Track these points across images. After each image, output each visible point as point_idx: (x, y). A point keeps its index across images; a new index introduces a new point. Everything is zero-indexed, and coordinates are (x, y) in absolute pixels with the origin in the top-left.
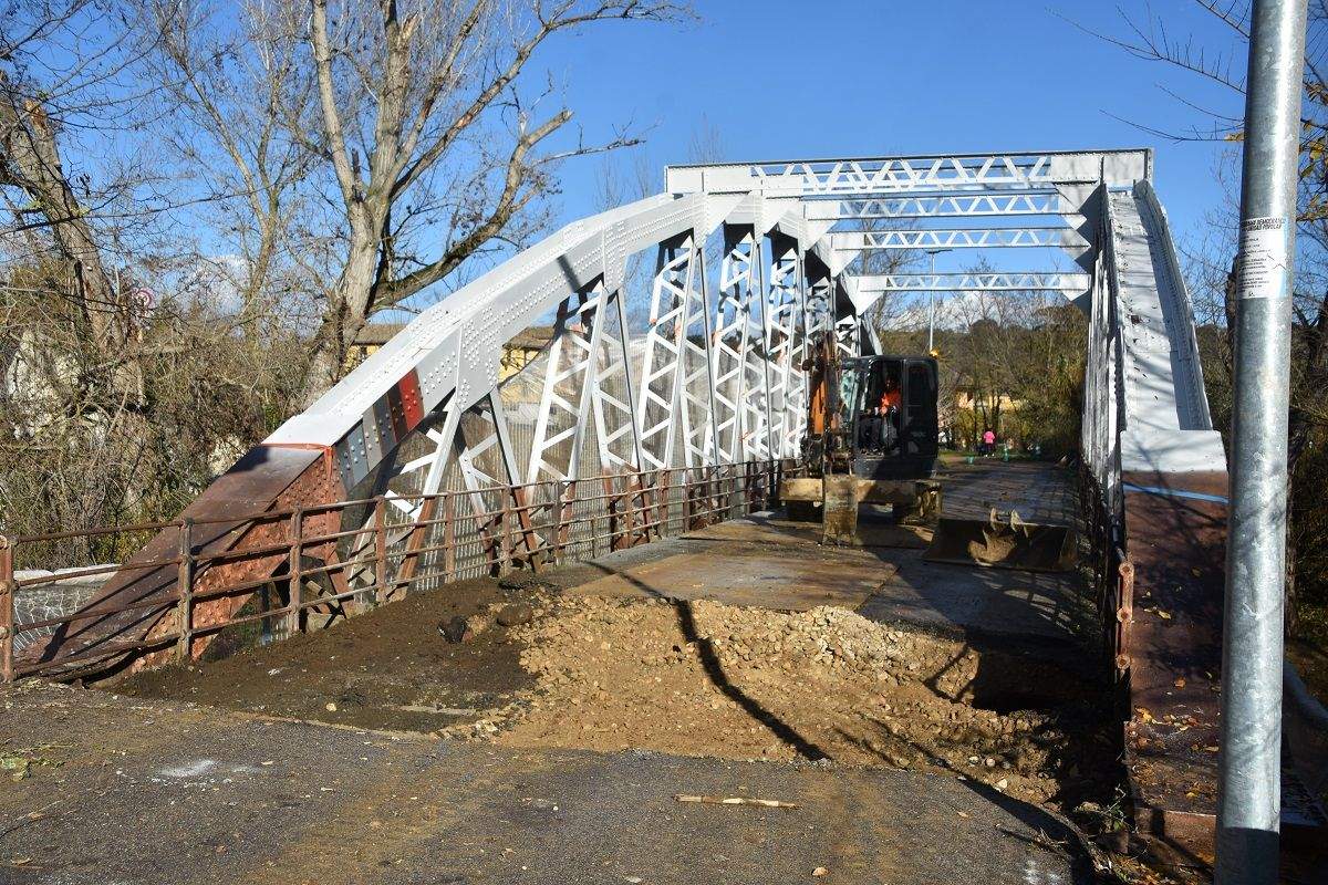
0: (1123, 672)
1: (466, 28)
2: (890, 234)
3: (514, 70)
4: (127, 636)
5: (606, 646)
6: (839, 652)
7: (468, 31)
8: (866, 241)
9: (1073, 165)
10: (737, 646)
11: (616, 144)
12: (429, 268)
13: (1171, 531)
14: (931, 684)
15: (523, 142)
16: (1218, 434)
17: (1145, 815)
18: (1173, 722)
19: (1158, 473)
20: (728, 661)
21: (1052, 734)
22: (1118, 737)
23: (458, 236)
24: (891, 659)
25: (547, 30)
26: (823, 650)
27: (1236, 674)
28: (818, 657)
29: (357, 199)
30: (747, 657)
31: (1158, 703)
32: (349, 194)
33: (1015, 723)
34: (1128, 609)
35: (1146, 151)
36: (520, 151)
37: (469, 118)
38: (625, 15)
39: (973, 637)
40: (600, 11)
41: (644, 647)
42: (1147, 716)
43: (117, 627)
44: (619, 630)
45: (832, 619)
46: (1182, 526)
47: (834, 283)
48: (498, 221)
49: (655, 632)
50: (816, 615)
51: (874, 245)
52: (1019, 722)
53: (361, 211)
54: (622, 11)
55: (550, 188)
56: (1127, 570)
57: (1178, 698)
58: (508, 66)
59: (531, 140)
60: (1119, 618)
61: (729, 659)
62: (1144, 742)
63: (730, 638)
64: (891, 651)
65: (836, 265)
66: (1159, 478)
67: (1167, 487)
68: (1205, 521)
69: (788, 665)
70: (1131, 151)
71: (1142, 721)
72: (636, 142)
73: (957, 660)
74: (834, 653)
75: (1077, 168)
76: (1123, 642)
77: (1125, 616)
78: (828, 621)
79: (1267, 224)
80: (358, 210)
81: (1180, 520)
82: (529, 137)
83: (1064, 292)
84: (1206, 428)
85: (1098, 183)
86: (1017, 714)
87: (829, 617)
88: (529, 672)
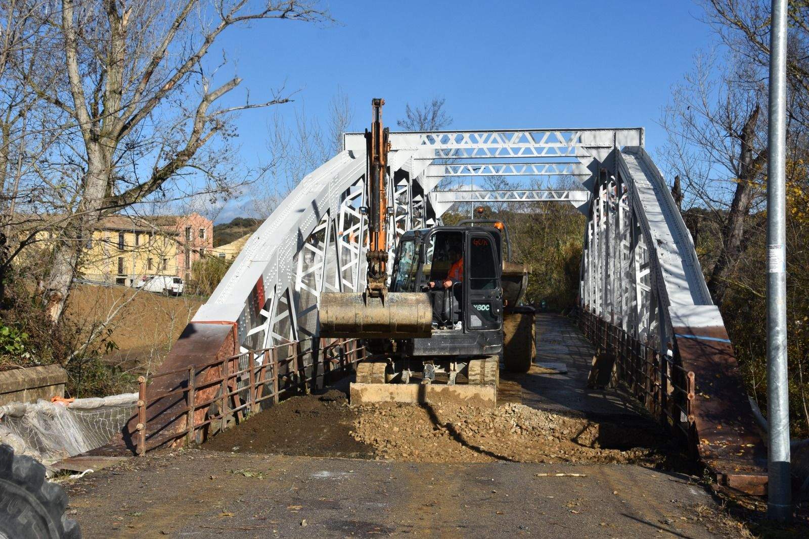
0: (692, 423)
1: (177, 24)
2: (462, 167)
3: (204, 50)
4: (168, 431)
5: (396, 429)
6: (524, 427)
7: (178, 26)
8: (447, 171)
9: (595, 137)
10: (470, 426)
11: (273, 102)
12: (141, 187)
13: (699, 356)
14: (574, 440)
15: (206, 99)
16: (716, 307)
17: (719, 477)
18: (719, 444)
19: (688, 328)
20: (467, 435)
21: (657, 456)
22: (696, 452)
23: (162, 164)
24: (553, 429)
25: (227, 23)
26: (514, 426)
27: (773, 406)
28: (513, 430)
29: (95, 139)
30: (477, 431)
31: (710, 435)
32: (88, 136)
33: (635, 453)
34: (692, 393)
35: (640, 130)
36: (204, 106)
37: (173, 83)
38: (283, 17)
39: (591, 417)
40: (266, 12)
41: (417, 429)
42: (707, 442)
43: (159, 426)
44: (402, 420)
45: (516, 410)
46: (704, 354)
47: (425, 198)
48: (189, 153)
49: (421, 421)
50: (507, 408)
51: (452, 174)
52: (637, 453)
53: (97, 148)
54: (281, 13)
55: (230, 132)
56: (691, 375)
57: (719, 433)
58: (199, 47)
59: (212, 98)
60: (689, 398)
61: (468, 432)
62: (708, 453)
63: (465, 422)
64: (552, 426)
65: (427, 186)
66: (689, 330)
67: (694, 335)
68: (717, 351)
69: (499, 435)
70: (630, 129)
71: (704, 444)
72: (287, 101)
73: (587, 427)
74: (521, 428)
75: (598, 139)
76: (691, 409)
77: (691, 397)
78: (514, 411)
79: (776, 247)
80: (94, 147)
81: (702, 350)
82: (210, 95)
83: (572, 202)
84: (709, 304)
85: (613, 148)
86: (635, 449)
87: (514, 409)
88: (366, 443)
